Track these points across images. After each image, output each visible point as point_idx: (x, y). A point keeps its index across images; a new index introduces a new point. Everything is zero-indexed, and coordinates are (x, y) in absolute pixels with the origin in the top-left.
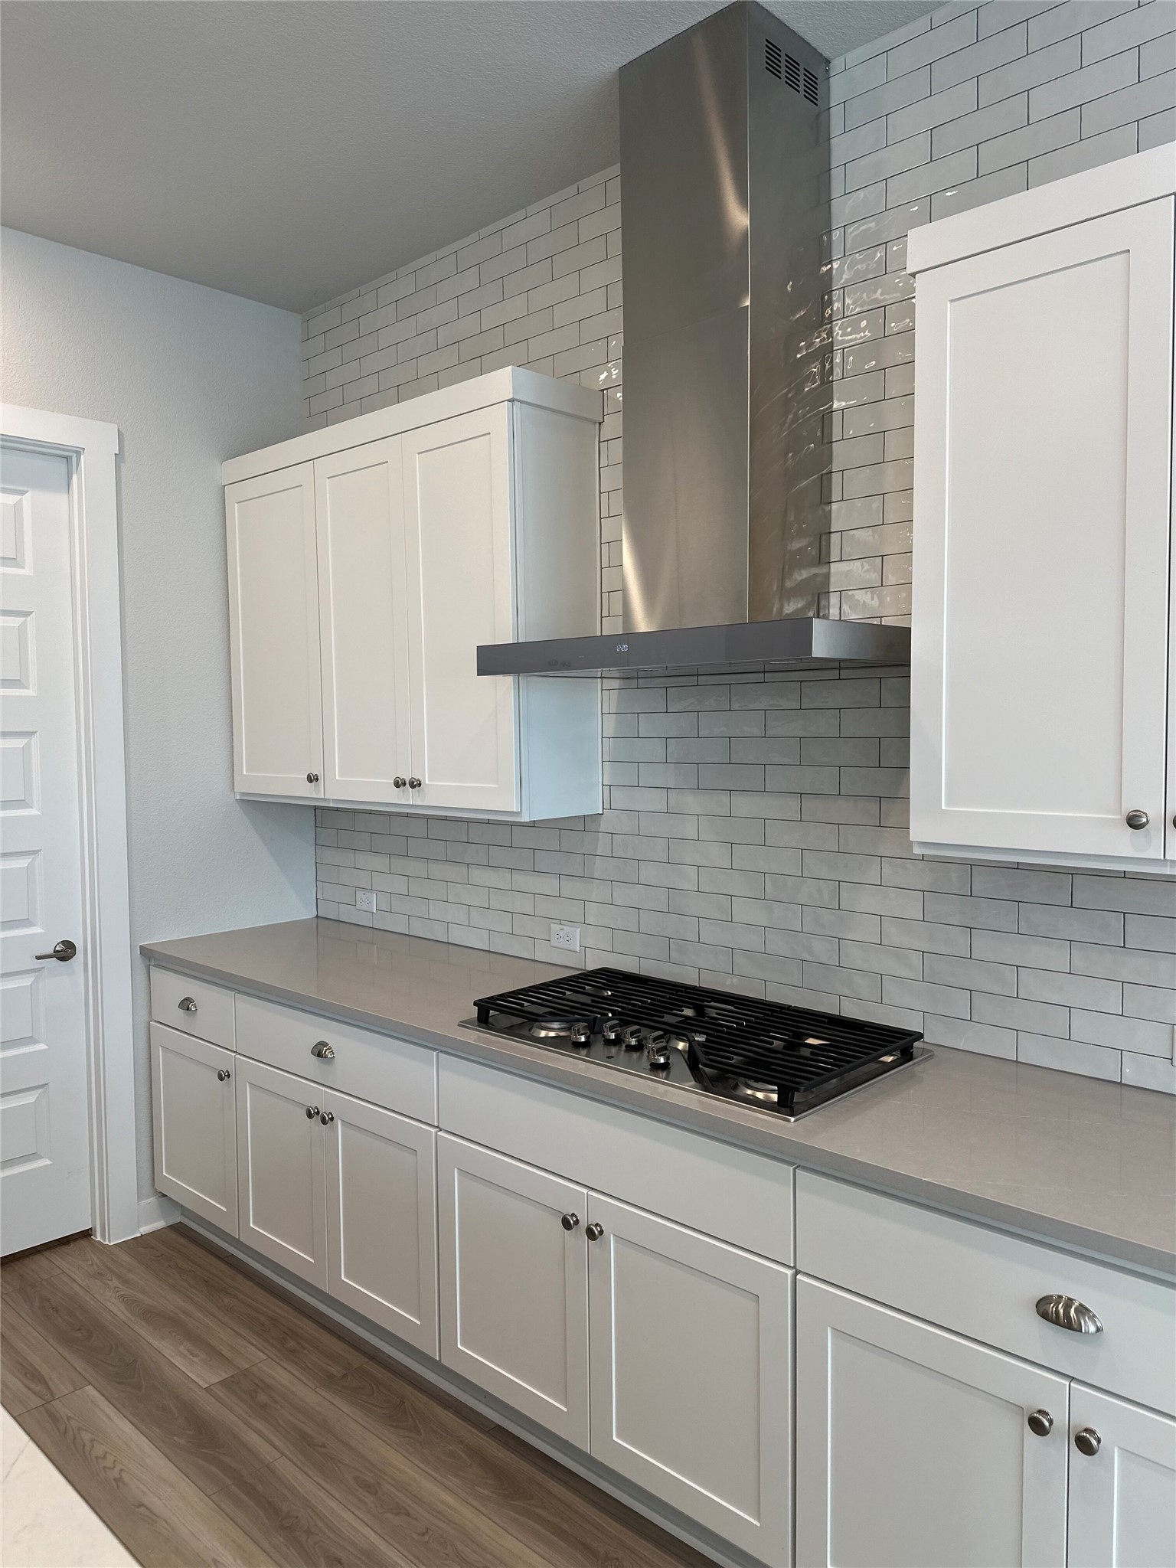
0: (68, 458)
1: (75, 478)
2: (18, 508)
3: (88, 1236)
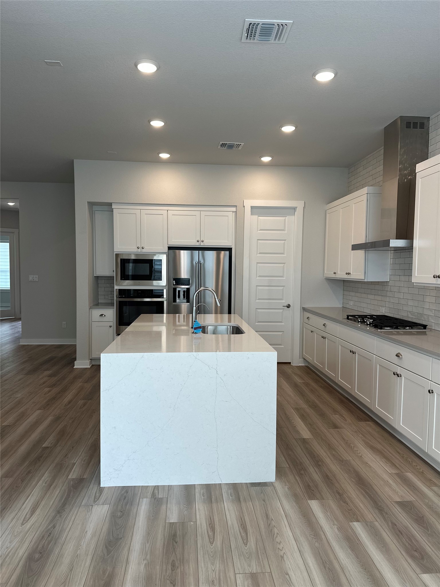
0: (295, 209)
1: (296, 213)
2: (285, 220)
3: (290, 363)
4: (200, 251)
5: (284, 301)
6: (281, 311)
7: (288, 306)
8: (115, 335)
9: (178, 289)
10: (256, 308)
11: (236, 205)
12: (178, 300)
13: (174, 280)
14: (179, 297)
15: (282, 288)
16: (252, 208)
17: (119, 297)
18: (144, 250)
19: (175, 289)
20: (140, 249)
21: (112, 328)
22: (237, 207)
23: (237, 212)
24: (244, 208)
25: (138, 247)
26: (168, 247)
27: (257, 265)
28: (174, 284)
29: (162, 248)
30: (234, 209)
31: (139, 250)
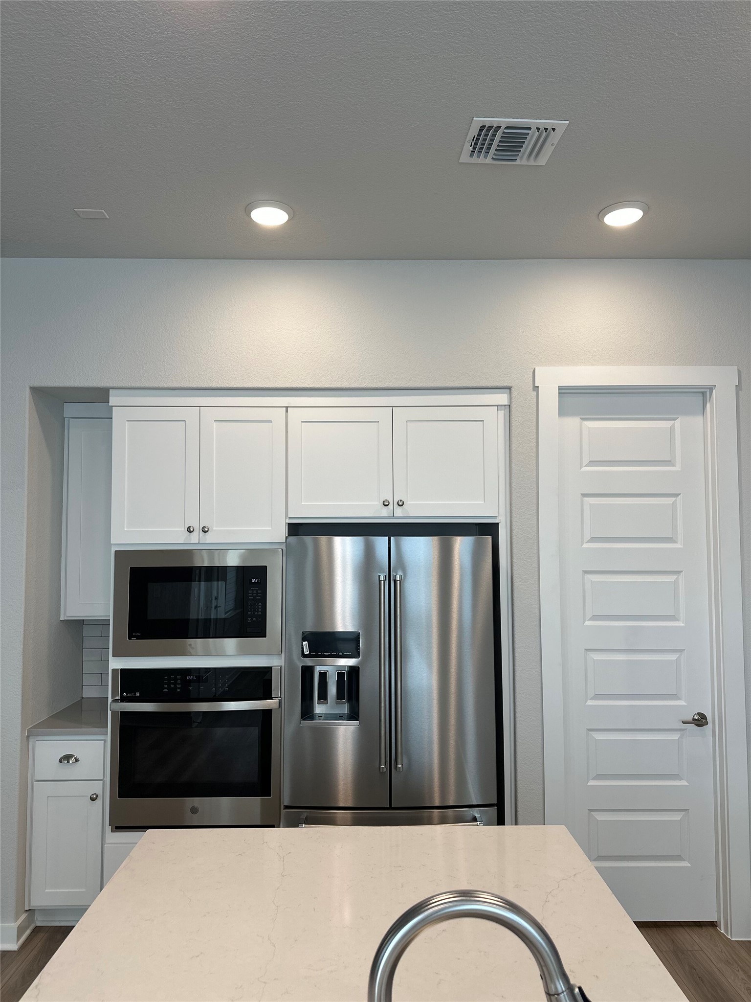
0: (704, 393)
1: (708, 405)
2: (672, 428)
3: (713, 924)
4: (392, 538)
5: (682, 703)
6: (675, 736)
7: (700, 721)
8: (108, 828)
9: (318, 669)
10: (589, 730)
11: (509, 385)
12: (319, 709)
13: (303, 639)
14: (323, 696)
15: (673, 657)
16: (564, 391)
17: (123, 699)
18: (209, 538)
19: (307, 672)
20: (195, 534)
21: (99, 802)
22: (513, 389)
23: (513, 406)
24: (535, 393)
25: (189, 528)
26: (289, 524)
27: (583, 579)
28: (307, 652)
29: (271, 529)
30: (502, 398)
31: (194, 538)
